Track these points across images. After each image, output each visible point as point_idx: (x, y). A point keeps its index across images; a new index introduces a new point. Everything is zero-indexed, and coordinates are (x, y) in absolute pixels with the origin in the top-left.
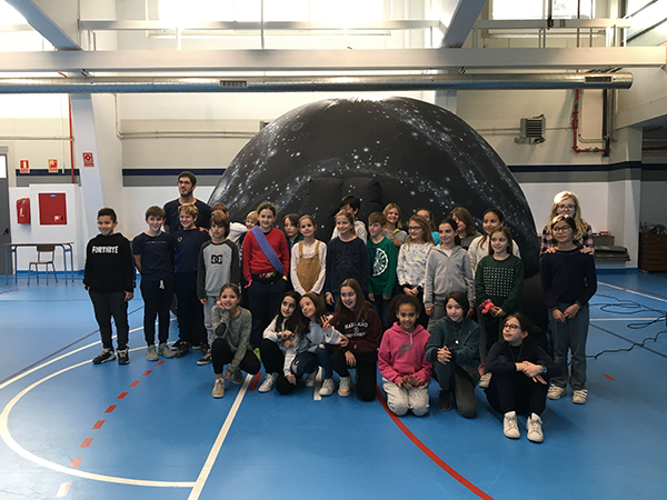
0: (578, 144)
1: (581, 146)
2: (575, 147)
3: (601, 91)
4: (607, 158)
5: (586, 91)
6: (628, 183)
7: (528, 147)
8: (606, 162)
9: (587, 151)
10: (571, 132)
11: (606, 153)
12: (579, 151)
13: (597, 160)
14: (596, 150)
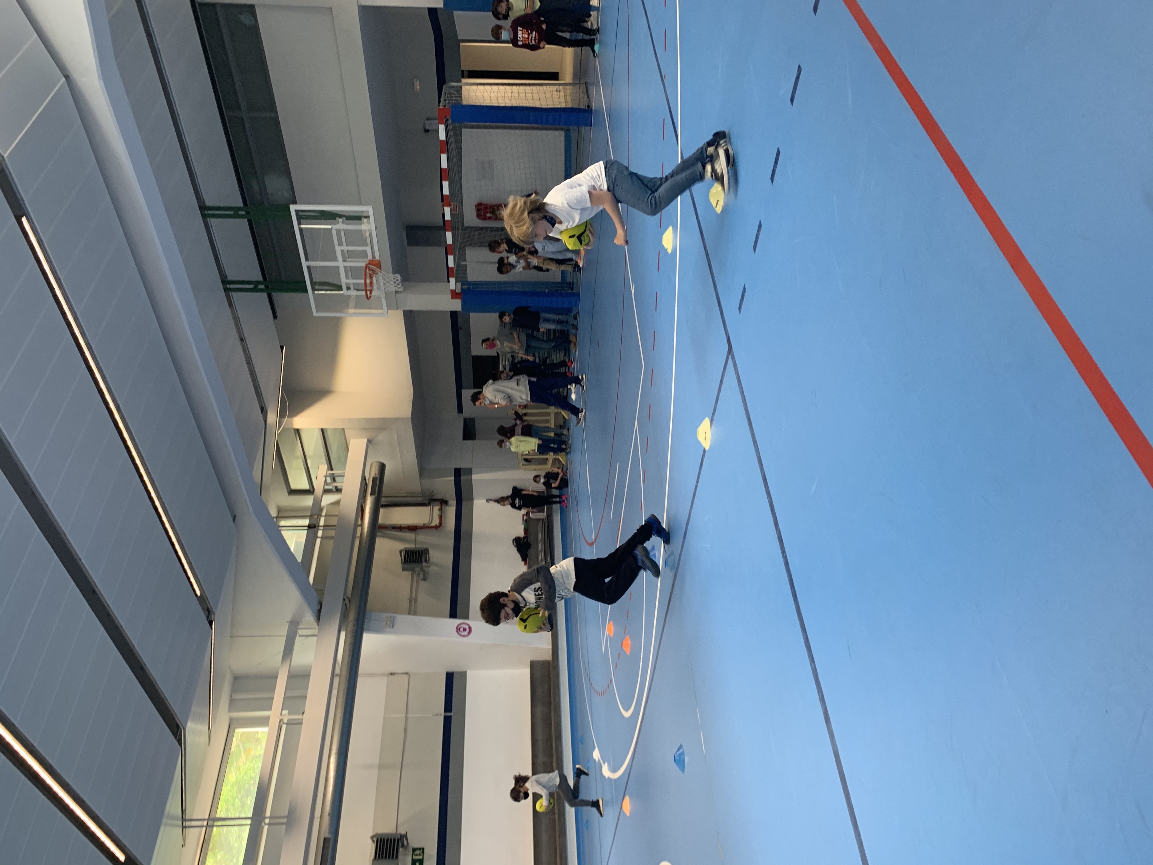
0: (433, 524)
1: (436, 522)
2: (436, 527)
3: (382, 511)
4: (450, 502)
5: (381, 521)
6: (475, 477)
7: (433, 569)
8: (453, 503)
9: (441, 517)
10: (419, 531)
11: (444, 502)
12: (441, 523)
13: (451, 511)
14: (441, 510)
